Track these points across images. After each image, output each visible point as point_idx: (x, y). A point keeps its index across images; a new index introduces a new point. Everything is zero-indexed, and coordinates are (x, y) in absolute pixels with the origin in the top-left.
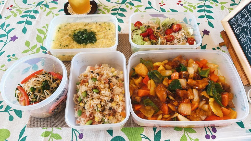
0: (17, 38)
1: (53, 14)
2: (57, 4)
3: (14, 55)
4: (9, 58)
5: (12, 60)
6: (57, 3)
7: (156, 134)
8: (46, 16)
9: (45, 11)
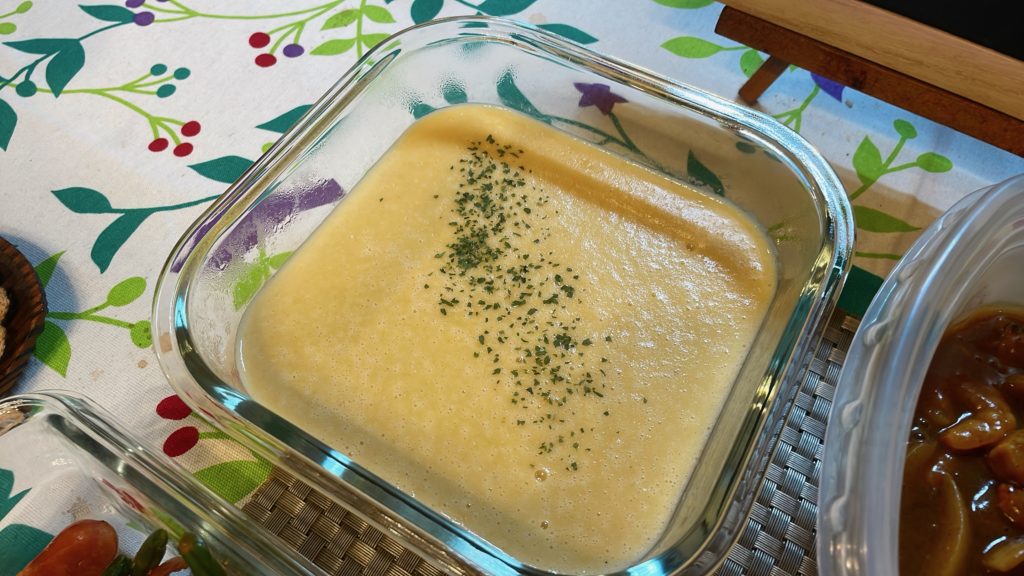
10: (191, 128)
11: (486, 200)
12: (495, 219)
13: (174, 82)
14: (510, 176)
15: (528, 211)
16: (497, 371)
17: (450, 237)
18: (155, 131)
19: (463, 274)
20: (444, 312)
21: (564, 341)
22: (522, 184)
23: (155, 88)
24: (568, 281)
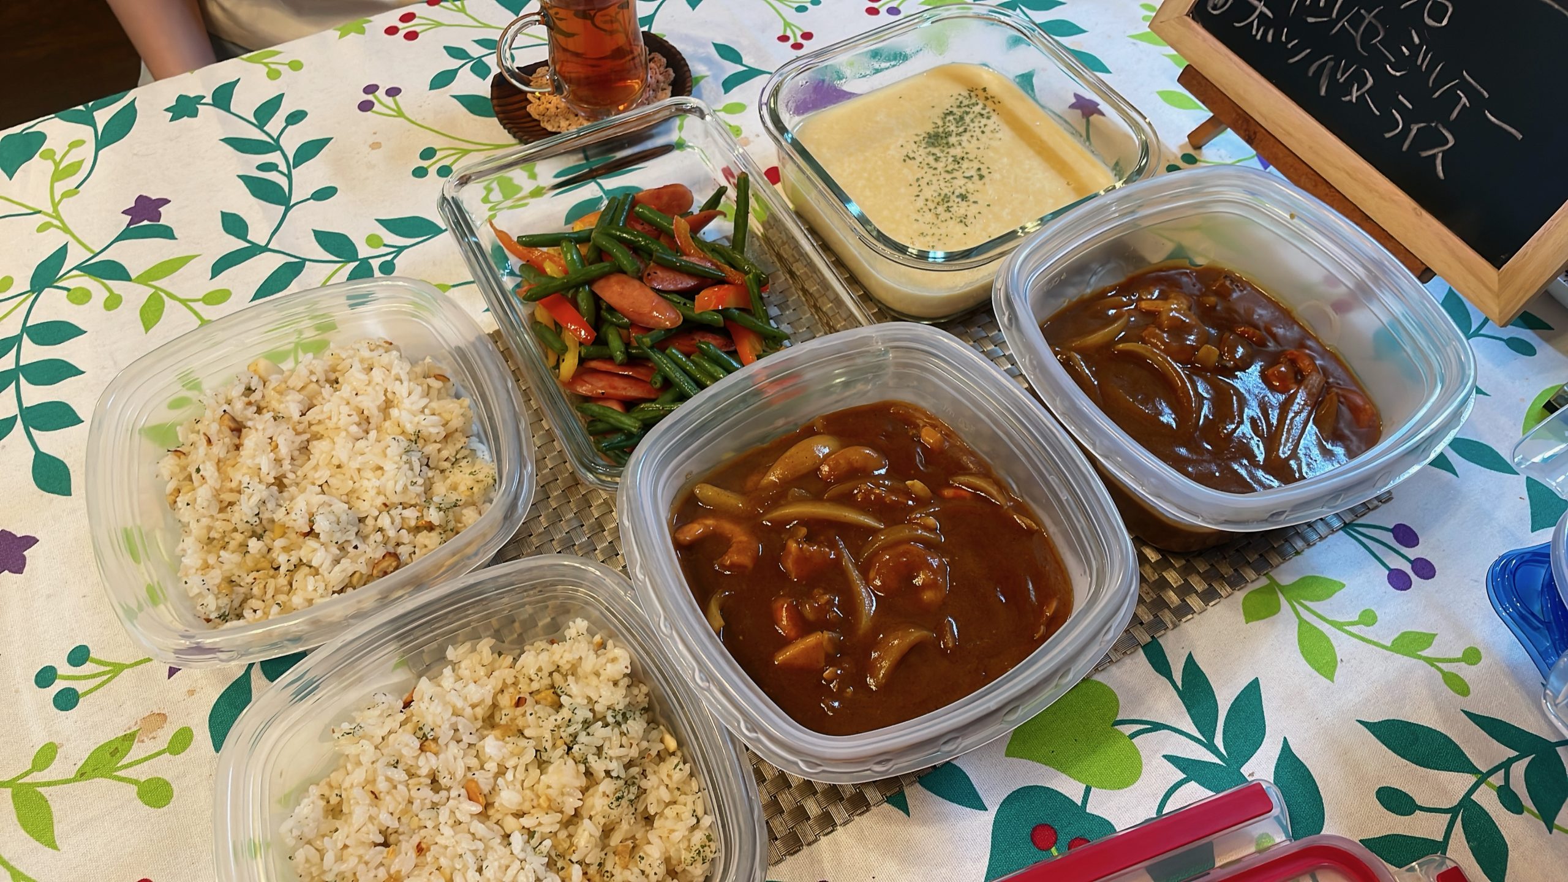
0: (30, 541)
1: (184, 302)
2: (173, 237)
3: (79, 656)
4: (59, 685)
5: (90, 691)
6: (167, 233)
7: (1179, 684)
8: (147, 330)
9: (113, 302)
10: (807, 36)
11: (962, 118)
12: (961, 129)
13: (809, 5)
14: (984, 112)
15: (983, 132)
16: (918, 196)
17: (930, 128)
18: (785, 30)
19: (925, 148)
20: (905, 161)
21: (963, 197)
22: (988, 118)
23: (796, 5)
24: (984, 172)
